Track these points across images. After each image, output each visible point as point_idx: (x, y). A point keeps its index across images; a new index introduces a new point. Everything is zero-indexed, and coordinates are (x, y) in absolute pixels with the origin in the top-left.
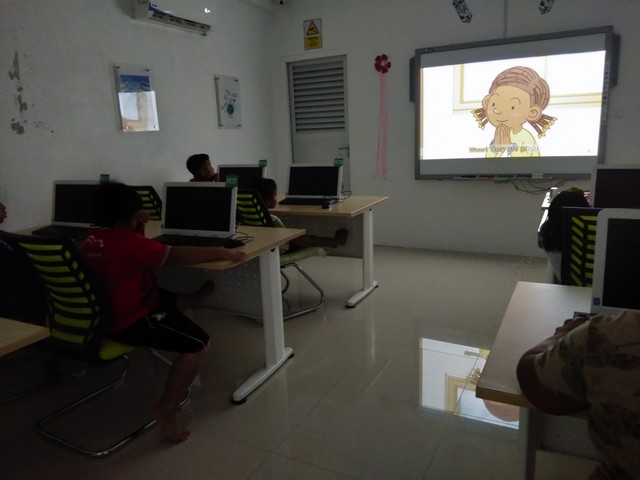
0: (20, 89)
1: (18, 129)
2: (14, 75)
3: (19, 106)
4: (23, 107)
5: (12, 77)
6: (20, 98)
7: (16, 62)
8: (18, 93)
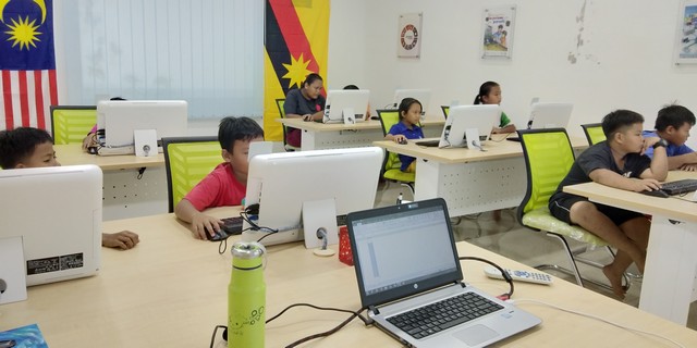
0: (582, 29)
1: (573, 60)
2: (581, 19)
3: (577, 42)
4: (580, 43)
5: (578, 20)
6: (579, 37)
7: (583, 10)
8: (578, 33)
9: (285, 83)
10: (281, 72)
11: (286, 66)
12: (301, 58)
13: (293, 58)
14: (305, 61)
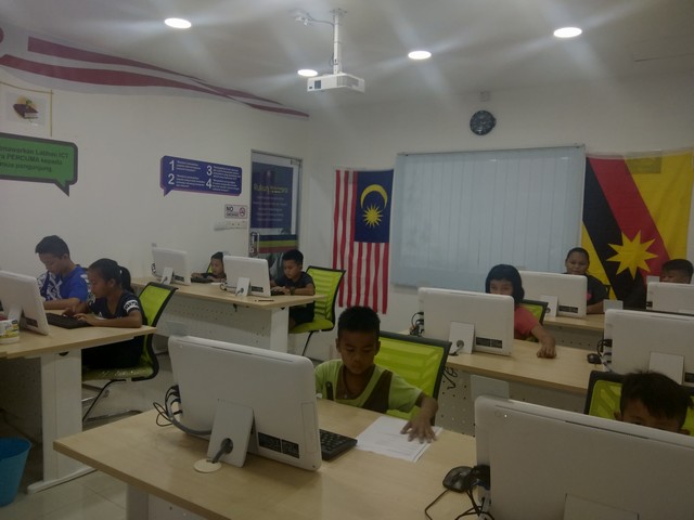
9: (611, 268)
10: (605, 253)
11: (615, 247)
12: (638, 237)
13: (625, 239)
14: (643, 241)
